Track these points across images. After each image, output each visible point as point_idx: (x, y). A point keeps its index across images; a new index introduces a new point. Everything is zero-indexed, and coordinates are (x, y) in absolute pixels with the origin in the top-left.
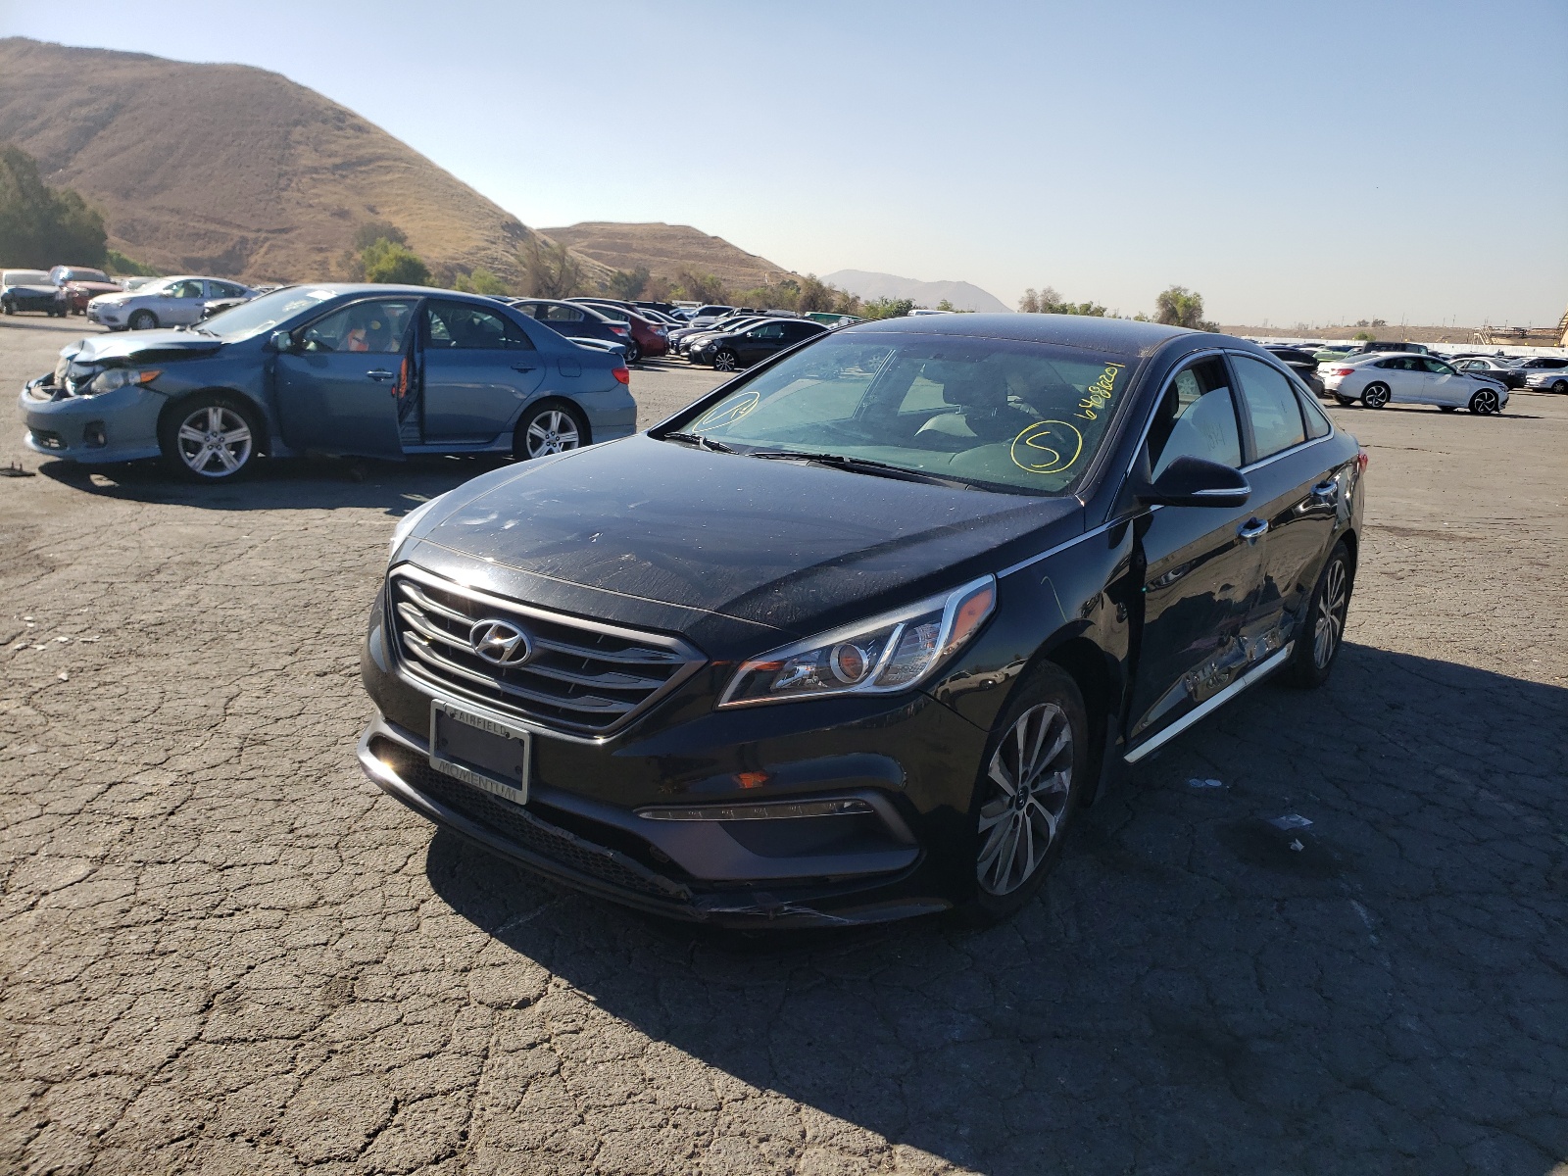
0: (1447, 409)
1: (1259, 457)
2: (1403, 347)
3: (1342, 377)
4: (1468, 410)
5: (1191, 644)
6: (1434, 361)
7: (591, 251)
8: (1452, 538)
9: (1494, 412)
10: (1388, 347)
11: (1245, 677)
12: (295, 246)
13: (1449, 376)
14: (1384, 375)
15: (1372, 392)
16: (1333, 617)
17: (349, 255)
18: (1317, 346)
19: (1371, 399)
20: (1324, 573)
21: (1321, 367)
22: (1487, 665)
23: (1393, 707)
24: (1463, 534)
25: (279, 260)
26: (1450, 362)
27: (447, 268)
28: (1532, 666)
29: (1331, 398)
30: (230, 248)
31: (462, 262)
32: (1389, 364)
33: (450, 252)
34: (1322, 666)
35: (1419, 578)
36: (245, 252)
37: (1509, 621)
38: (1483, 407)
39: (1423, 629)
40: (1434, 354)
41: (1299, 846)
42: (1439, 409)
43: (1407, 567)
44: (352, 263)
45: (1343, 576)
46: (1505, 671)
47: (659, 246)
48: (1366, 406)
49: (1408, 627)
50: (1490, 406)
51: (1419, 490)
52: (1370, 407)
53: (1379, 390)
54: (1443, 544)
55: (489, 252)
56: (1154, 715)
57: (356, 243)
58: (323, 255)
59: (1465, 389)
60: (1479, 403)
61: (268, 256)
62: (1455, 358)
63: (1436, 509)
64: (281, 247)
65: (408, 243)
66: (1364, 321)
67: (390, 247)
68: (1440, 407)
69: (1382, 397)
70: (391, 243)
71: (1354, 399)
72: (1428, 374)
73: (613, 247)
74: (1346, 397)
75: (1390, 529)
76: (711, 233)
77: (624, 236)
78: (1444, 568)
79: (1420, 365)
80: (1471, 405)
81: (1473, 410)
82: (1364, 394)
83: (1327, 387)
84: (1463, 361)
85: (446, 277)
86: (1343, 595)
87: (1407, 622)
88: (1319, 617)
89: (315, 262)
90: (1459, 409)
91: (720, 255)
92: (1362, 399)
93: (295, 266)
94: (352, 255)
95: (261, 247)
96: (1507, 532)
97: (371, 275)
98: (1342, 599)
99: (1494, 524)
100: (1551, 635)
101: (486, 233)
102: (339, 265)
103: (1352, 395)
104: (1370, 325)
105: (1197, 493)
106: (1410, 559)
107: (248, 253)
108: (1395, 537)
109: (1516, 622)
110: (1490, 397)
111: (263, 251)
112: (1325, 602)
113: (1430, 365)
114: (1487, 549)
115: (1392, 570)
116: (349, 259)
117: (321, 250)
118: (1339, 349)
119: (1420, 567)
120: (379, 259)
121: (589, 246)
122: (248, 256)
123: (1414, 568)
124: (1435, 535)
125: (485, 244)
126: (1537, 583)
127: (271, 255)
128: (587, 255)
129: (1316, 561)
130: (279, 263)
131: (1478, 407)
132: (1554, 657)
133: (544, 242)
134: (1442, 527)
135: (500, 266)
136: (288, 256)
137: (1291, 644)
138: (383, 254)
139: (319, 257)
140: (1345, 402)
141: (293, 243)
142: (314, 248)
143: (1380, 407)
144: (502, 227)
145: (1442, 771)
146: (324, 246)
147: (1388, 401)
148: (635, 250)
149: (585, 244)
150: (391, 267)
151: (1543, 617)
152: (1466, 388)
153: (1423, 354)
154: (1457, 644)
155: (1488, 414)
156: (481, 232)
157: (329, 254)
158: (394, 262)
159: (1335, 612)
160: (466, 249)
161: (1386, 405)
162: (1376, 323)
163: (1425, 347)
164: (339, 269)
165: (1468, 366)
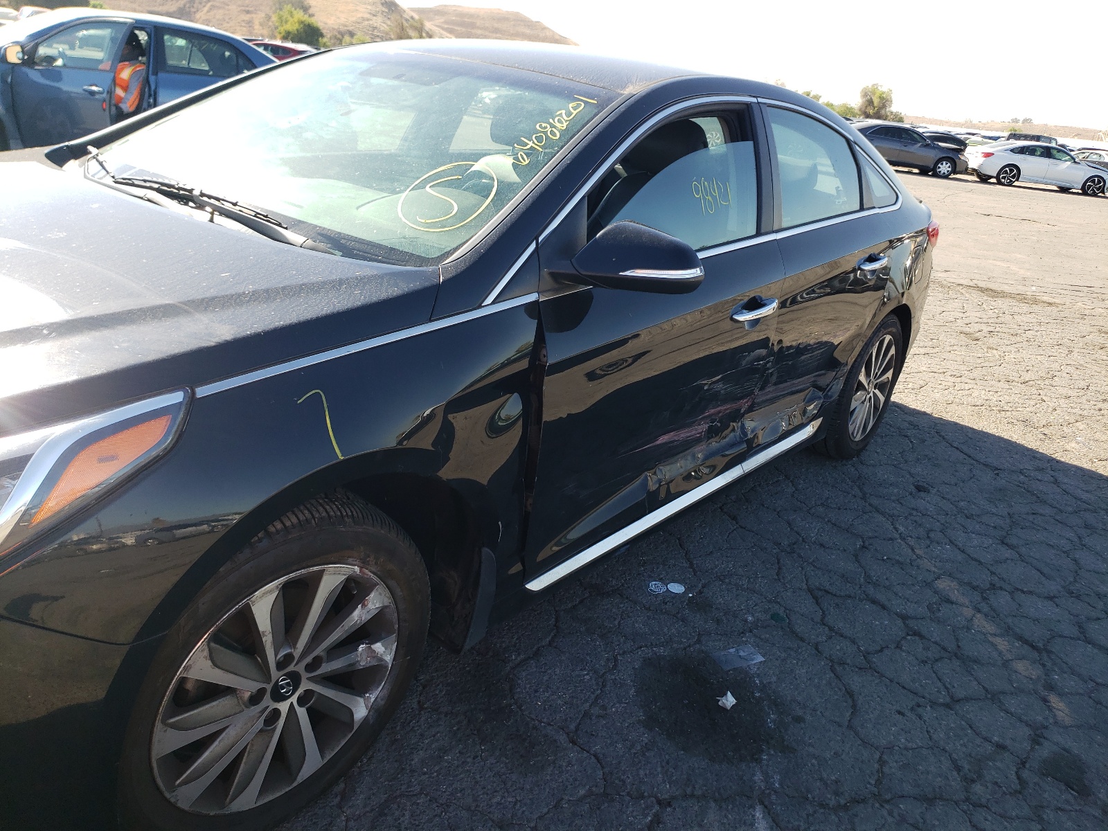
0: (1064, 190)
1: (784, 225)
2: (1038, 138)
3: (985, 159)
4: (1080, 192)
5: (656, 438)
6: (1059, 151)
7: (446, 26)
8: (1036, 301)
9: (1100, 194)
10: (1026, 137)
11: (744, 464)
12: (230, 7)
13: (1069, 163)
14: (1018, 160)
15: (1006, 172)
16: (877, 391)
17: (268, 18)
18: (973, 134)
19: (1004, 178)
20: (868, 345)
21: (968, 149)
22: (1030, 441)
23: (919, 489)
24: (1045, 298)
25: (217, 17)
26: (1072, 153)
27: (340, 33)
28: (1073, 444)
29: (972, 174)
30: (182, 6)
31: (350, 28)
32: (1022, 151)
33: (343, 20)
34: (858, 438)
35: (992, 341)
36: (193, 10)
37: (1065, 391)
38: (1093, 190)
39: (979, 394)
40: (1062, 146)
41: (729, 700)
42: (1056, 189)
43: (986, 329)
44: (270, 23)
45: (893, 351)
46: (1046, 449)
47: (496, 25)
48: (999, 183)
49: (967, 392)
50: (1098, 189)
51: (1019, 256)
52: (1003, 184)
53: (1011, 171)
54: (1025, 308)
55: (371, 22)
56: (575, 534)
57: (274, 9)
58: (248, 15)
59: (1079, 175)
60: (1090, 186)
61: (208, 14)
62: (1079, 150)
63: (1029, 274)
64: (219, 8)
65: (311, 11)
66: (1016, 119)
67: (295, 12)
68: (1059, 187)
69: (1013, 177)
70: (295, 9)
71: (991, 177)
72: (1051, 160)
73: (462, 24)
74: (985, 175)
75: (983, 290)
76: (534, 19)
77: (471, 16)
78: (1019, 332)
79: (1047, 153)
80: (1083, 188)
81: (1085, 191)
82: (999, 174)
83: (970, 166)
84: (1084, 153)
85: (338, 39)
86: (891, 372)
87: (967, 387)
88: (857, 391)
89: (244, 21)
90: (1074, 191)
91: (541, 35)
92: (997, 177)
93: (228, 23)
94: (270, 18)
95: (204, 6)
96: (1086, 299)
97: (280, 33)
98: (889, 374)
99: (1076, 289)
100: (1100, 410)
101: (369, 7)
102: (261, 24)
103: (990, 174)
104: (1021, 122)
105: (628, 273)
106: (992, 321)
107: (195, 10)
108: (985, 298)
109: (1070, 393)
110: (1099, 182)
111: (206, 9)
112: (868, 374)
113: (1054, 152)
114: (1062, 314)
115: (971, 331)
116: (268, 21)
117: (248, 12)
118: (990, 138)
119: (998, 329)
120: (286, 22)
121: (446, 22)
122: (195, 12)
123: (992, 329)
124: (1022, 298)
125: (368, 16)
126: (1100, 351)
127: (212, 13)
128: (443, 29)
129: (857, 336)
130: (218, 20)
131: (1088, 189)
132: (1098, 436)
133: (412, 18)
134: (1030, 291)
135: (378, 34)
136: (225, 14)
137: (817, 423)
138: (290, 18)
139: (247, 17)
140: (984, 179)
141: (228, 5)
142: (245, 11)
143: (1010, 184)
144: (382, 4)
145: (944, 584)
146: (250, 9)
147: (1017, 180)
148: (478, 28)
149: (442, 20)
150: (295, 28)
151: (1098, 389)
152: (1082, 173)
153: (1053, 145)
154: (1008, 413)
155: (1095, 195)
156: (366, 6)
157: (254, 15)
158: (297, 24)
159: (881, 387)
160: (354, 19)
161: (1016, 183)
162: (1025, 121)
163: (1055, 140)
164: (261, 28)
165: (1087, 158)
